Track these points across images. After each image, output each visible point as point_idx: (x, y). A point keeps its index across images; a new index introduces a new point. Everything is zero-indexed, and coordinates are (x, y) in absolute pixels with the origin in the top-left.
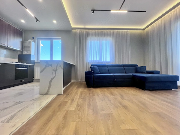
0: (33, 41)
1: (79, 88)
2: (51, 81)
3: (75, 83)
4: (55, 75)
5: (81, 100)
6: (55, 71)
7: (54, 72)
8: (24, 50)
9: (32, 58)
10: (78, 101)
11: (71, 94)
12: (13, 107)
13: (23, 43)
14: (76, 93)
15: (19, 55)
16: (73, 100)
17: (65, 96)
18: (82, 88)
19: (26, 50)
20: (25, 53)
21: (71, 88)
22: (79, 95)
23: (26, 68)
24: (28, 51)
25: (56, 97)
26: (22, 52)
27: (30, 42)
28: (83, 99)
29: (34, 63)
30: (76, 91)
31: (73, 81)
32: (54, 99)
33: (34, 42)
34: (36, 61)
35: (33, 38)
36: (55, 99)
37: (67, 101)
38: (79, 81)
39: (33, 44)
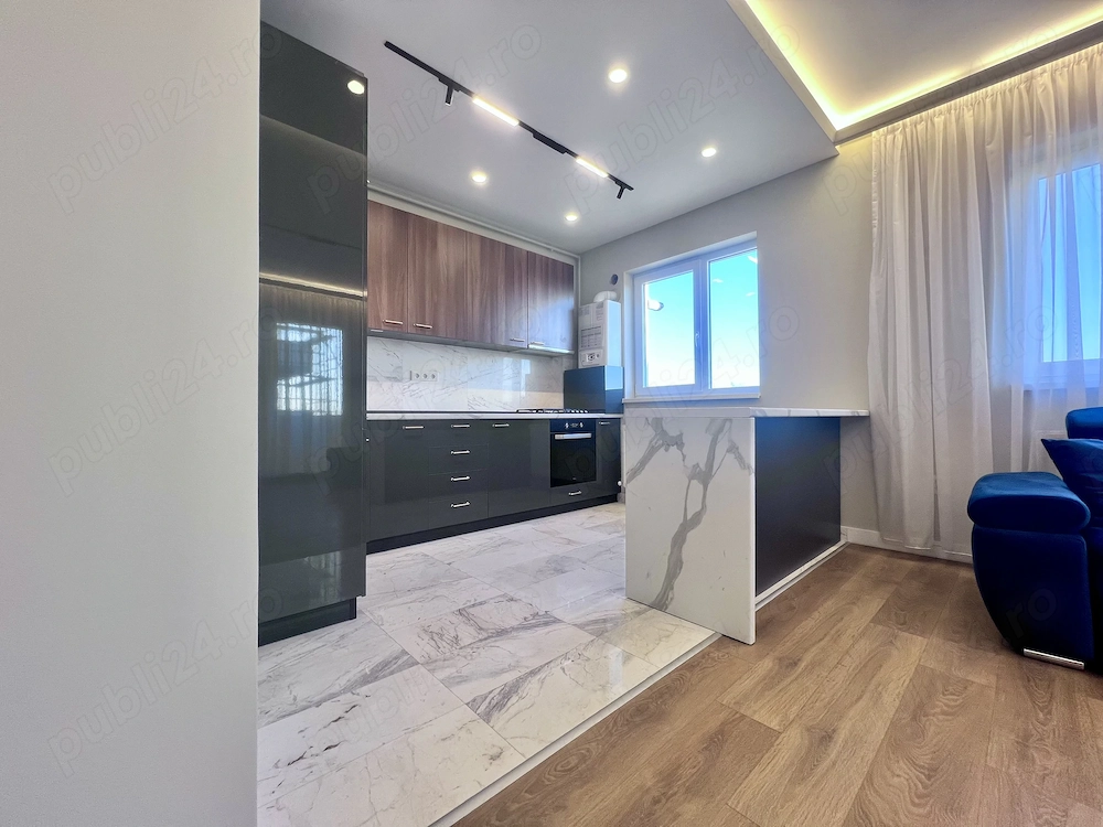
0: (613, 295)
1: (904, 625)
2: (679, 540)
3: (877, 558)
4: (704, 506)
5: (902, 776)
6: (704, 476)
7: (696, 486)
8: (580, 348)
9: (611, 384)
10: (869, 778)
11: (813, 665)
12: (522, 634)
13: (575, 317)
14: (871, 667)
15: (567, 374)
16: (827, 738)
17: (767, 665)
18: (935, 640)
19: (589, 348)
20: (585, 361)
21: (829, 605)
22: (890, 702)
23: (588, 435)
24: (596, 352)
25: (704, 655)
26: (575, 356)
27: (601, 305)
28: (931, 772)
29: (620, 408)
30: (864, 647)
31: (851, 533)
32: (690, 666)
33: (619, 299)
34: (628, 397)
35: (615, 279)
36: (693, 667)
37: (774, 724)
38: (917, 545)
39: (612, 309)
